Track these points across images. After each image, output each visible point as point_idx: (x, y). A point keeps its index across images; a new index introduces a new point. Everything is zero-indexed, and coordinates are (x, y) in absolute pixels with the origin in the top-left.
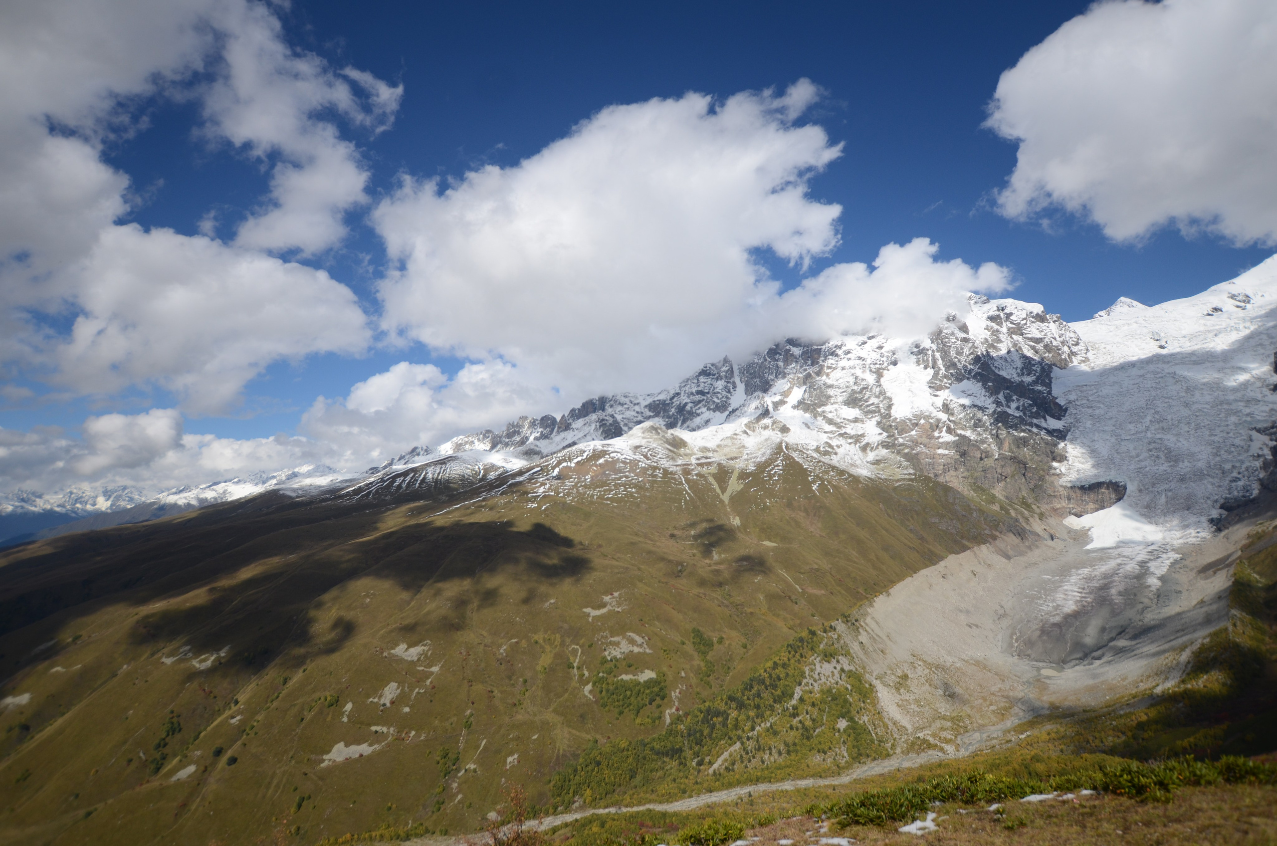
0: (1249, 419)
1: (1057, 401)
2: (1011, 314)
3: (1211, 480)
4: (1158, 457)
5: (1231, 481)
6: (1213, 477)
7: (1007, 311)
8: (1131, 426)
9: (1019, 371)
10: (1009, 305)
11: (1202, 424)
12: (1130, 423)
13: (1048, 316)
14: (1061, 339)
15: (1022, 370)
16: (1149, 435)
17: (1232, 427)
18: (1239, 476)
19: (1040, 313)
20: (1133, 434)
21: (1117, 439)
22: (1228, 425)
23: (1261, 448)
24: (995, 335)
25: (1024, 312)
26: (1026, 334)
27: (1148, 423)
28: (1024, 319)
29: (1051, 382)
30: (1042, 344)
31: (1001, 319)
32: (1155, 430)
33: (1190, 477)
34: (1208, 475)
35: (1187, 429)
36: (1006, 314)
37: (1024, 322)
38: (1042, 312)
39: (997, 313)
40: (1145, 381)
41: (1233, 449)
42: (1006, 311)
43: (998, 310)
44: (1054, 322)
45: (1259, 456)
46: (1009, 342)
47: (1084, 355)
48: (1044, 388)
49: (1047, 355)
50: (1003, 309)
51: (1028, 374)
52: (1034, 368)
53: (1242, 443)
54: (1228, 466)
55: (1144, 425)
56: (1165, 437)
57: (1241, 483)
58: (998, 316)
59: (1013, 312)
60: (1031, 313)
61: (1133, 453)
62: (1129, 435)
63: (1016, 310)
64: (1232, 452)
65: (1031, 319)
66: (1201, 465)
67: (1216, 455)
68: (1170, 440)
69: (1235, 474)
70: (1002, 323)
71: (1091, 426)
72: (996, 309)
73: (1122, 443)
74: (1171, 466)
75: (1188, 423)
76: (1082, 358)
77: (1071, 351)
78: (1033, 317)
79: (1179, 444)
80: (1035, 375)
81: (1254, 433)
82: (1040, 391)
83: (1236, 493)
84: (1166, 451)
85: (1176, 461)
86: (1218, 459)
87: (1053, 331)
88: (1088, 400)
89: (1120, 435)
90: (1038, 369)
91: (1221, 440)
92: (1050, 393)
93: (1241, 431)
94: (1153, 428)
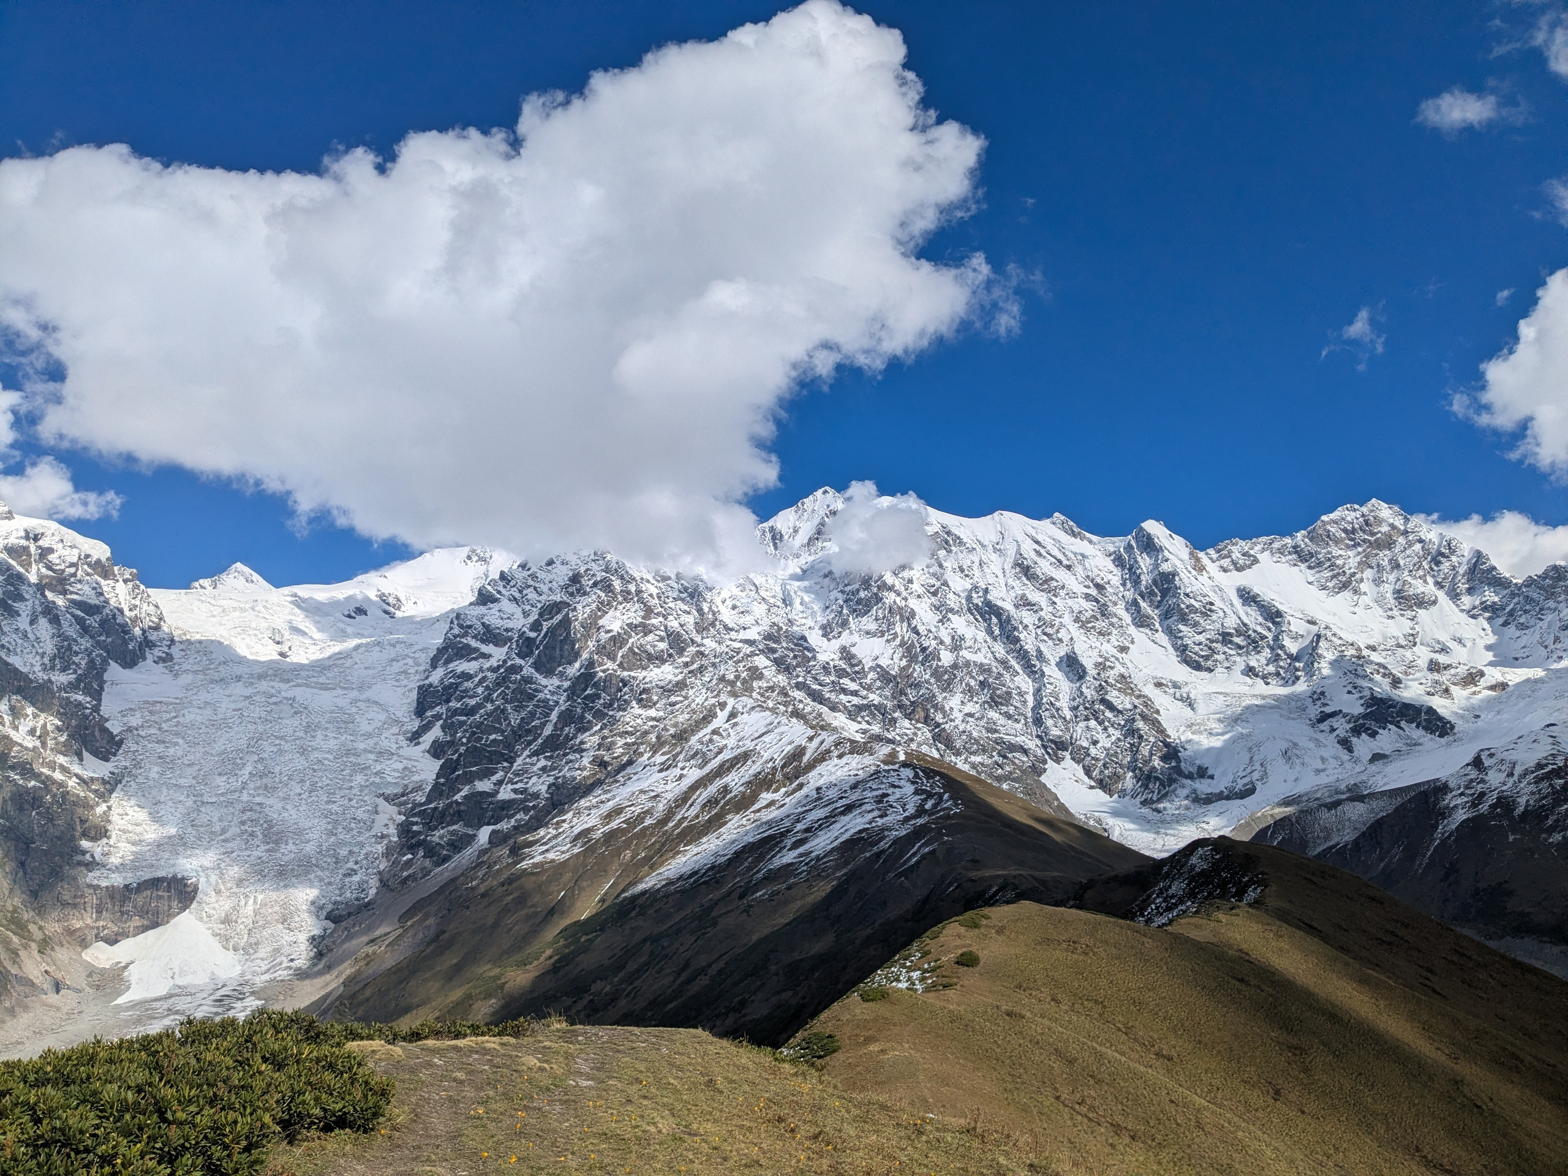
0: (377, 780)
1: (107, 725)
2: (51, 550)
3: (319, 873)
4: (252, 835)
5: (344, 875)
6: (323, 869)
7: (44, 543)
8: (220, 781)
9: (46, 660)
10: (48, 533)
11: (320, 784)
12: (220, 774)
13: (116, 568)
14: (133, 614)
15: (53, 659)
16: (245, 797)
17: (356, 791)
18: (356, 867)
19: (103, 560)
20: (222, 794)
21: (195, 802)
22: (351, 787)
23: (386, 825)
24: (12, 585)
25: (76, 552)
26: (72, 593)
27: (247, 776)
28: (72, 565)
29: (102, 689)
30: (97, 618)
31: (29, 555)
32: (255, 789)
33: (293, 869)
34: (317, 866)
35: (299, 791)
36: (40, 547)
37: (72, 570)
38: (108, 559)
39: (24, 542)
40: (252, 707)
41: (353, 825)
42: (40, 543)
43: (27, 538)
44: (125, 581)
45: (383, 837)
46: (37, 602)
47: (166, 649)
48: (88, 699)
49: (103, 638)
50: (36, 538)
51: (63, 670)
52: (76, 659)
53: (365, 817)
54: (343, 852)
55: (240, 780)
56: (268, 802)
57: (356, 878)
58: (26, 549)
59: (55, 547)
60: (87, 556)
61: (217, 828)
62: (217, 795)
63: (60, 545)
64: (352, 829)
65: (86, 567)
66: (310, 848)
67: (331, 833)
68: (273, 805)
69: (351, 865)
70: (30, 564)
71: (157, 776)
72: (23, 534)
73: (203, 809)
74: (268, 851)
75: (302, 781)
76: (160, 654)
77: (146, 638)
78: (89, 565)
79: (285, 815)
80: (75, 672)
81: (381, 801)
82: (80, 704)
83: (348, 895)
84: (265, 825)
85: (277, 842)
86: (333, 839)
87: (121, 598)
88: (160, 729)
89: (202, 795)
90: (83, 663)
91: (340, 810)
92: (96, 709)
93: (366, 798)
94: (252, 786)
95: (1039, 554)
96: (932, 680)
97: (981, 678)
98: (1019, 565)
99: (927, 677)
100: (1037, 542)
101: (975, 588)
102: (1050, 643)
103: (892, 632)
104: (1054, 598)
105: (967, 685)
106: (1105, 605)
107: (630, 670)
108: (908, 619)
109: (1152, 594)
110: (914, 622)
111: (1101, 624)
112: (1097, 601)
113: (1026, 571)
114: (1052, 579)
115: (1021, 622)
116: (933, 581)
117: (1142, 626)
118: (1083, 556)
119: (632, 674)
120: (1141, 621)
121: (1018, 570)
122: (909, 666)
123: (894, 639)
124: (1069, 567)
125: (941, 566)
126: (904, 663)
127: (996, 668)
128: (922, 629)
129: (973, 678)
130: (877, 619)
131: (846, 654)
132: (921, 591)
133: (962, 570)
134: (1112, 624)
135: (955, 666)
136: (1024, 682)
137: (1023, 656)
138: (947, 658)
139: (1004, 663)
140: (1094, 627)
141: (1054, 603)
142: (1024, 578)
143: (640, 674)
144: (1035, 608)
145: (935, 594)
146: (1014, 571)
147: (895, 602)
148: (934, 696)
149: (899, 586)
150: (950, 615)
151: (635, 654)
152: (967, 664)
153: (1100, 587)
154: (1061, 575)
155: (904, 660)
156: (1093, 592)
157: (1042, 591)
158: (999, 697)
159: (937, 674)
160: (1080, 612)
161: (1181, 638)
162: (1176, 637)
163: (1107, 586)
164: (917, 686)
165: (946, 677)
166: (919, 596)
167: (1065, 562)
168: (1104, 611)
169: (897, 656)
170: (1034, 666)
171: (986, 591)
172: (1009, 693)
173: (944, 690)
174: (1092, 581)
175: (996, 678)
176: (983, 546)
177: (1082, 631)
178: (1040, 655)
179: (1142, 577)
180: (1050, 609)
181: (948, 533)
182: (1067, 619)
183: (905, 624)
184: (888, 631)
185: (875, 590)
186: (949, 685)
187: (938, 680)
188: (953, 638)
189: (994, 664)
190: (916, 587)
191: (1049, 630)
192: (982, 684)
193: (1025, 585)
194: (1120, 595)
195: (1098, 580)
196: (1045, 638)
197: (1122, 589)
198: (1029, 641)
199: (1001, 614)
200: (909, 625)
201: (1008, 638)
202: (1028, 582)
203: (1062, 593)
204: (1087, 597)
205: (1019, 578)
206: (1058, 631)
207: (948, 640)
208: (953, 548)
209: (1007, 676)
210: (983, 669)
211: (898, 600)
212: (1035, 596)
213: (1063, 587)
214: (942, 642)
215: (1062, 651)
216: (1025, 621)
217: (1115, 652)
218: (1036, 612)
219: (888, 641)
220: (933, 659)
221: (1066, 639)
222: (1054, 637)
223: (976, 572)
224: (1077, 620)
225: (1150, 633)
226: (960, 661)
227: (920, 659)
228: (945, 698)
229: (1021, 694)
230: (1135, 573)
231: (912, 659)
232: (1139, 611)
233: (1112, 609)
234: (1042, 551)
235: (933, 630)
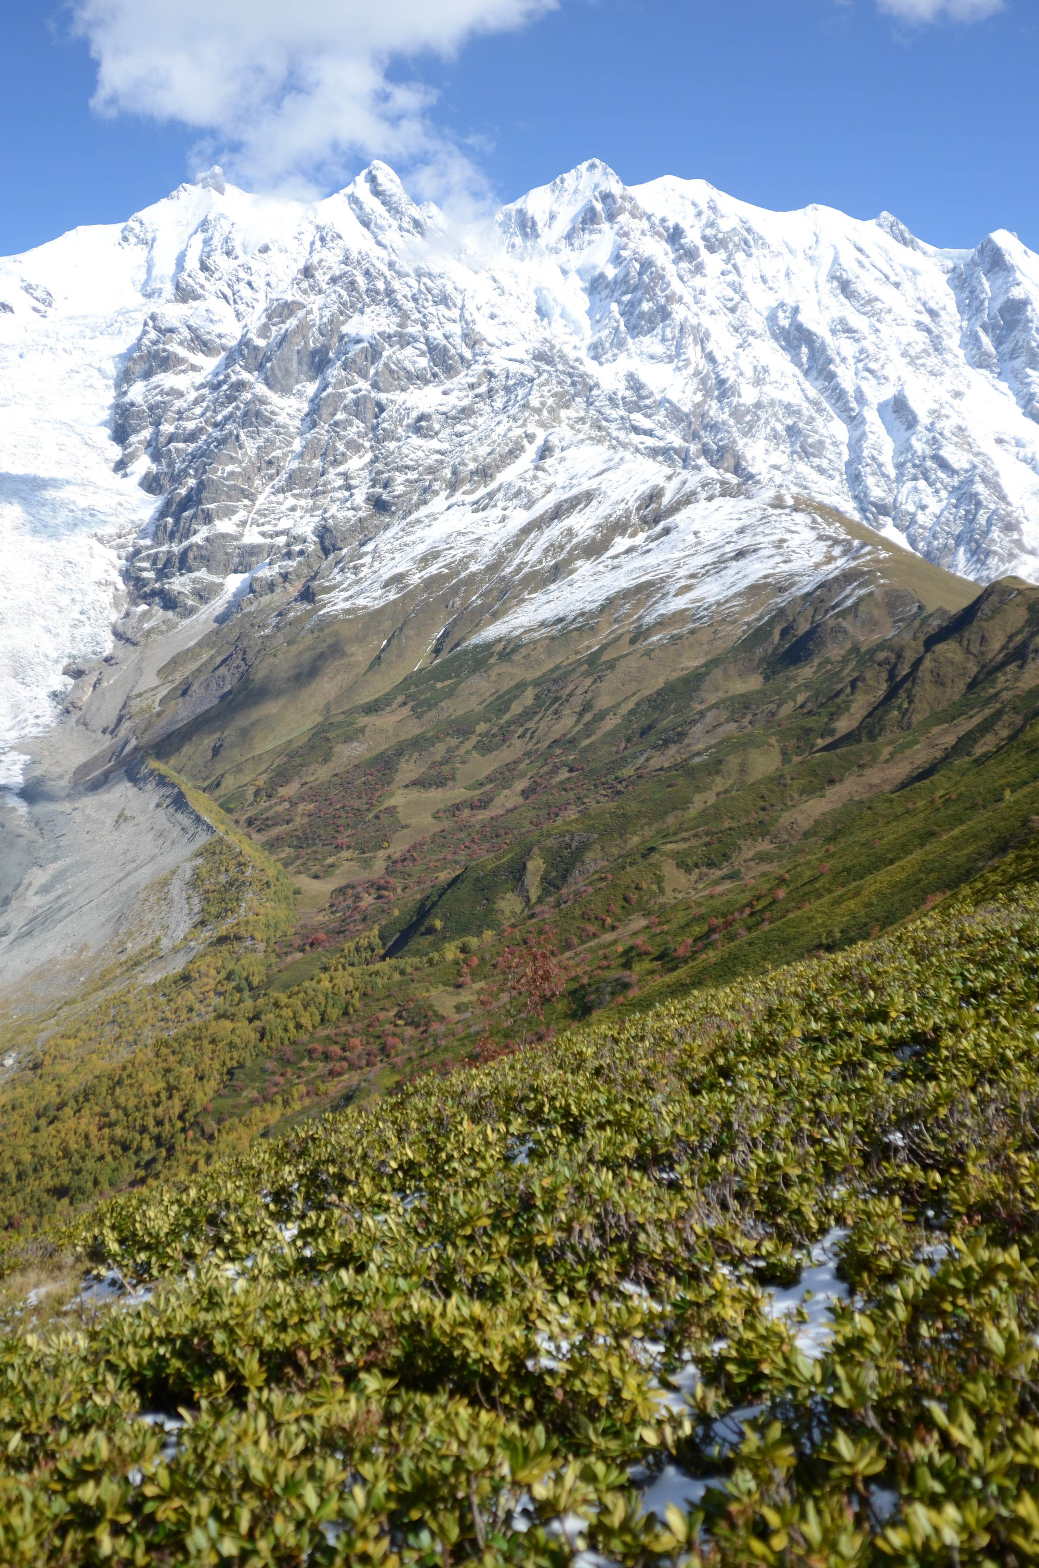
95: (862, 266)
96: (732, 422)
97: (790, 422)
98: (834, 278)
99: (725, 416)
100: (859, 250)
101: (782, 305)
102: (873, 381)
103: (683, 357)
104: (878, 325)
105: (773, 429)
106: (938, 337)
107: (387, 391)
108: (702, 342)
109: (995, 326)
110: (710, 346)
111: (933, 361)
112: (929, 331)
113: (845, 287)
114: (877, 299)
115: (839, 354)
116: (730, 293)
117: (980, 366)
118: (915, 273)
119: (390, 396)
120: (980, 361)
121: (835, 284)
122: (704, 402)
123: (686, 366)
124: (897, 285)
125: (739, 273)
126: (699, 397)
127: (807, 410)
128: (719, 356)
129: (778, 420)
130: (664, 340)
131: (635, 384)
132: (716, 305)
133: (764, 280)
134: (945, 362)
135: (758, 405)
136: (839, 430)
137: (837, 395)
138: (748, 396)
139: (815, 404)
140: (923, 365)
141: (877, 330)
142: (841, 297)
143: (398, 397)
144: (857, 336)
145: (733, 310)
146: (829, 285)
147: (686, 319)
148: (734, 442)
149: (688, 299)
150: (751, 339)
151: (391, 372)
152: (772, 403)
153: (933, 313)
154: (887, 294)
155: (699, 394)
156: (926, 319)
157: (864, 314)
158: (811, 446)
159: (736, 413)
160: (909, 344)
161: (1028, 384)
162: (1022, 383)
163: (942, 313)
164: (714, 427)
165: (748, 418)
166: (713, 313)
167: (893, 278)
168: (937, 346)
169: (690, 389)
170: (852, 410)
171: (796, 310)
172: (821, 443)
173: (745, 434)
174: (924, 304)
175: (807, 423)
176: (791, 252)
177: (910, 368)
178: (860, 397)
179: (986, 303)
180: (872, 338)
181: (749, 230)
182: (894, 352)
183: (699, 347)
184: (678, 355)
185: (662, 301)
186: (751, 428)
187: (739, 421)
188: (755, 368)
189: (805, 405)
190: (710, 301)
191: (872, 365)
192: (790, 429)
193: (842, 304)
194: (958, 325)
195: (932, 305)
196: (867, 374)
197: (959, 317)
198: (846, 378)
199: (813, 341)
200: (703, 349)
201: (820, 372)
202: (845, 301)
203: (888, 318)
204: (919, 325)
205: (836, 296)
206: (883, 367)
207: (749, 372)
208: (754, 250)
209: (819, 422)
210: (789, 409)
211: (690, 315)
212: (857, 321)
213: (890, 311)
214: (741, 374)
215: (887, 393)
216: (844, 353)
217: (948, 397)
218: (857, 341)
219: (679, 369)
220: (733, 395)
221: (893, 378)
222: (879, 374)
223: (781, 283)
224: (904, 354)
225: (990, 376)
226: (765, 400)
227: (716, 393)
228: (746, 444)
229: (835, 444)
230: (977, 298)
231: (707, 394)
232: (979, 348)
233: (946, 342)
234: (866, 262)
235: (732, 357)
